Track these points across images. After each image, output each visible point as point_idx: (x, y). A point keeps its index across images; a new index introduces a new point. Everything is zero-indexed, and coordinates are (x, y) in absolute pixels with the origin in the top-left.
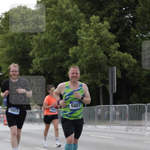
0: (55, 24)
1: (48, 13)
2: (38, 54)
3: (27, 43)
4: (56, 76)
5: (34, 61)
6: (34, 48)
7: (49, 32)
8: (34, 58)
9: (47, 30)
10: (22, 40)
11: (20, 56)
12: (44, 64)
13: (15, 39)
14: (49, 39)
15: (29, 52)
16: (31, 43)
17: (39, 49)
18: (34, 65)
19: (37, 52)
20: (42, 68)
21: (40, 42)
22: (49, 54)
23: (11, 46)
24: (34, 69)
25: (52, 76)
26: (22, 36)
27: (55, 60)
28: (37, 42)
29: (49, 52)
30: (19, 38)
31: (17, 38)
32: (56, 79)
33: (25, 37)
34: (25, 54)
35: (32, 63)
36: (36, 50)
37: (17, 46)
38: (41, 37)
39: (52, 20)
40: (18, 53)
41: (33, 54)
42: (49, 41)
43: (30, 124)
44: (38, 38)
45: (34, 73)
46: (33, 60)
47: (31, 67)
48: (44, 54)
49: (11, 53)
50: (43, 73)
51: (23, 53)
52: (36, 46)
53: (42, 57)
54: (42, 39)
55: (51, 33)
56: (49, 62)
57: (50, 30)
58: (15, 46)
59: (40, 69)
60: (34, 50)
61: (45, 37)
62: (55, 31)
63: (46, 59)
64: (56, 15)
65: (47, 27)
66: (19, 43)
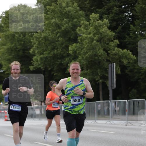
0: (55, 22)
1: (48, 11)
2: (39, 51)
3: (28, 41)
4: (56, 73)
5: (35, 58)
6: (34, 45)
7: (50, 30)
8: (35, 56)
9: (47, 28)
10: (22, 38)
11: (21, 53)
12: (44, 60)
13: (15, 37)
14: (49, 37)
15: (30, 49)
16: (32, 40)
17: (39, 47)
18: (34, 62)
19: (37, 49)
20: (42, 65)
21: (41, 39)
22: (49, 51)
23: (12, 44)
24: (34, 66)
25: (52, 73)
26: (22, 34)
27: (55, 57)
28: (38, 39)
29: (49, 49)
30: (20, 36)
31: (18, 36)
32: (56, 75)
33: (26, 35)
34: (26, 51)
35: (33, 60)
36: (36, 48)
37: (17, 44)
38: (41, 35)
39: (52, 18)
40: (19, 51)
41: (34, 52)
42: (49, 38)
43: (30, 119)
44: (38, 36)
45: (34, 70)
46: (33, 57)
47: (31, 64)
48: (44, 52)
49: (12, 50)
50: (43, 70)
51: (24, 50)
52: (37, 43)
53: (42, 54)
54: (42, 36)
55: (51, 31)
56: (49, 59)
57: (50, 27)
58: (15, 44)
59: (40, 66)
60: (34, 47)
61: (45, 34)
62: (55, 29)
63: (46, 56)
64: (56, 13)
65: (47, 25)
66: (19, 40)
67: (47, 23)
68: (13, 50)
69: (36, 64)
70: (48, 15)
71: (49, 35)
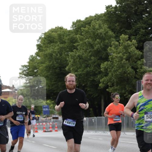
0: (88, 41)
1: (82, 32)
2: (74, 69)
3: (64, 60)
4: (89, 88)
6: (70, 63)
7: (83, 49)
10: (59, 56)
11: (57, 71)
12: (79, 77)
13: (53, 56)
14: (83, 55)
15: (66, 67)
16: (67, 59)
17: (74, 64)
19: (72, 67)
21: (75, 57)
22: (83, 69)
23: (50, 62)
26: (59, 53)
27: (88, 74)
29: (83, 67)
30: (57, 55)
31: (55, 55)
32: (89, 90)
33: (62, 54)
34: (62, 69)
36: (71, 65)
38: (76, 53)
39: (86, 39)
40: (56, 68)
41: (69, 69)
42: (83, 57)
44: (73, 54)
48: (78, 69)
49: (50, 68)
51: (60, 68)
52: (72, 61)
53: (77, 71)
54: (77, 55)
55: (85, 50)
56: (83, 75)
57: (84, 47)
58: (53, 62)
61: (79, 53)
63: (80, 73)
66: (56, 59)
70: (82, 36)
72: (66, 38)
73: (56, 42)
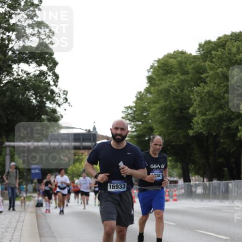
0: (222, 72)
2: (200, 111)
3: (186, 98)
4: (223, 139)
5: (195, 119)
6: (195, 103)
7: (215, 83)
8: (196, 116)
9: (212, 81)
11: (177, 113)
12: (207, 123)
13: (170, 93)
14: (215, 91)
15: (189, 108)
16: (192, 96)
17: (201, 104)
18: (194, 124)
19: (199, 108)
20: (205, 128)
21: (203, 94)
22: (214, 111)
23: (166, 101)
24: (194, 130)
25: (218, 139)
26: (179, 88)
27: (220, 119)
28: (199, 94)
29: (214, 108)
30: (176, 91)
31: (174, 91)
32: (222, 142)
34: (184, 111)
35: (192, 122)
36: (197, 106)
37: (173, 102)
38: (204, 89)
39: (219, 67)
40: (175, 110)
41: (194, 111)
43: (189, 200)
44: (200, 90)
45: (194, 135)
46: (194, 118)
47: (190, 128)
48: (207, 111)
49: (166, 109)
50: (206, 135)
51: (181, 110)
52: (197, 100)
53: (204, 114)
54: (205, 91)
55: (217, 84)
56: (214, 121)
58: (171, 101)
59: (202, 130)
60: (195, 105)
61: (209, 88)
62: (222, 82)
63: (210, 117)
64: (224, 61)
65: (212, 76)
66: (175, 97)
67: (212, 75)
68: (168, 109)
69: (197, 127)
70: (213, 64)
71: (214, 89)
72: (189, 67)
73: (175, 73)
